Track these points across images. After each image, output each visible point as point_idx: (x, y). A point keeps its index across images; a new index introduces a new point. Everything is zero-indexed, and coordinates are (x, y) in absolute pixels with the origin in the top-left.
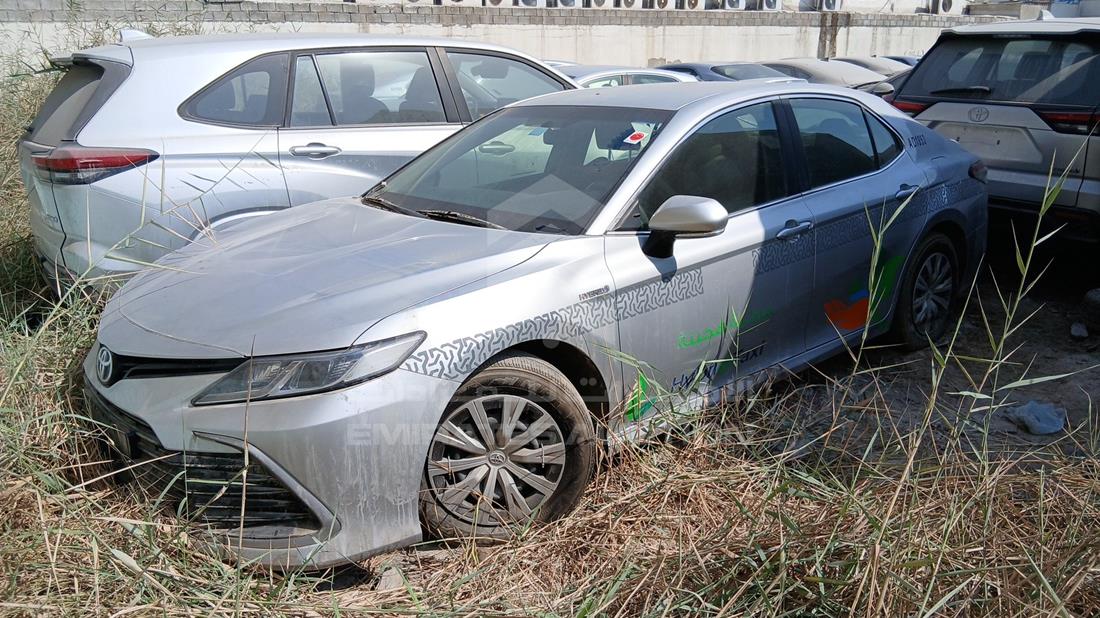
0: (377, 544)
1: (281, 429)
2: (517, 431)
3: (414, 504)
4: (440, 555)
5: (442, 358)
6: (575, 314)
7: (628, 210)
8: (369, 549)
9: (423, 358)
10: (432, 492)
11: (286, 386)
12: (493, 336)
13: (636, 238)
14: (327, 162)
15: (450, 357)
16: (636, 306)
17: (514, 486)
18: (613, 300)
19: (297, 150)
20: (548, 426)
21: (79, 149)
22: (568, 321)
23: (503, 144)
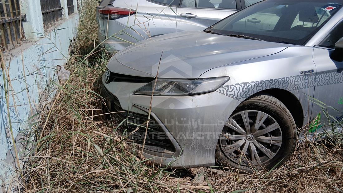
0: (196, 163)
1: (165, 108)
2: (261, 128)
3: (213, 150)
4: (220, 172)
5: (235, 89)
6: (296, 80)
7: (325, 38)
8: (193, 164)
9: (227, 88)
10: (220, 146)
11: (169, 92)
12: (259, 83)
13: (328, 50)
14: (191, 20)
15: (238, 90)
16: (324, 81)
17: (256, 151)
18: (314, 77)
19: (182, 15)
20: (276, 128)
21: (113, 7)
22: (293, 83)
23: (257, 19)
